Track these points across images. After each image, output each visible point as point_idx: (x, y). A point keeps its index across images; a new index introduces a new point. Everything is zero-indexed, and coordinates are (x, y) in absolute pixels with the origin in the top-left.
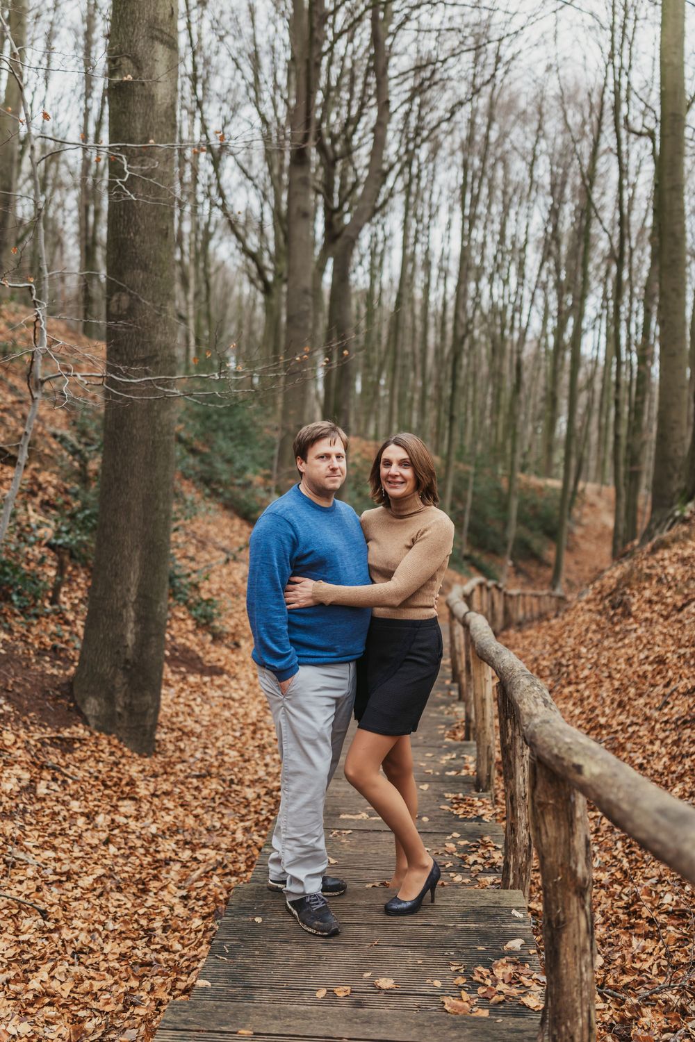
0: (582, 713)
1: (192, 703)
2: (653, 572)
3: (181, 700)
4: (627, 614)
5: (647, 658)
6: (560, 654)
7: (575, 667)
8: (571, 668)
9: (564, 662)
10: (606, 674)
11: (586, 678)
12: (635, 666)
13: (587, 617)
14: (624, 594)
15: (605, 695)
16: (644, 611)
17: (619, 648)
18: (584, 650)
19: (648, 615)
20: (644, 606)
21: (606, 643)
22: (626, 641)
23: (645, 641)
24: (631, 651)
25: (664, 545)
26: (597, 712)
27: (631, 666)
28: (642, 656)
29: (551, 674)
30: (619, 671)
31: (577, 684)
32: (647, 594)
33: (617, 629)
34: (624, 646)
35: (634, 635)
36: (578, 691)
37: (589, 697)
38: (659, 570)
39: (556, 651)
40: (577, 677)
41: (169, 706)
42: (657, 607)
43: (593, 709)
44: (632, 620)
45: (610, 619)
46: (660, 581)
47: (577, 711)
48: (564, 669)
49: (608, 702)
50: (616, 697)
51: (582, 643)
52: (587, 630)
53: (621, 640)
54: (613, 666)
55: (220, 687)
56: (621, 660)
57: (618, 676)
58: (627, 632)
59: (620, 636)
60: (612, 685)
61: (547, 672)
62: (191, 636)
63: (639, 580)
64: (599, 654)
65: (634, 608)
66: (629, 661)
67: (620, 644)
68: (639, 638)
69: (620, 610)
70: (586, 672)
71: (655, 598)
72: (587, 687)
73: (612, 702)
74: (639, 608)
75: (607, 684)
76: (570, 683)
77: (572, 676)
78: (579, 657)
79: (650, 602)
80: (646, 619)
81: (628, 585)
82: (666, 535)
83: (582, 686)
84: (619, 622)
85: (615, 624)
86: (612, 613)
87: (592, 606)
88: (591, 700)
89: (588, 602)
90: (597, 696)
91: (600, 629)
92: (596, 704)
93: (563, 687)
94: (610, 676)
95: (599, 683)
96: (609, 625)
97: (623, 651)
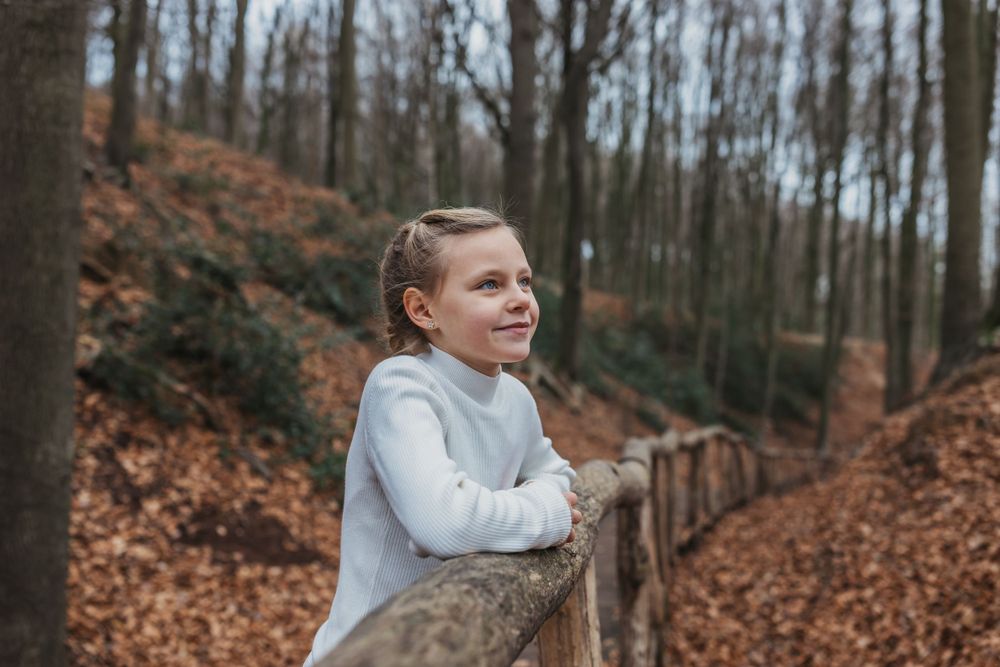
0: (872, 647)
1: (212, 619)
2: (968, 411)
3: (193, 612)
4: (933, 474)
5: (984, 547)
6: (827, 535)
7: (855, 556)
8: (848, 559)
9: (835, 547)
10: (909, 573)
11: (874, 579)
12: (964, 560)
13: (867, 479)
14: (924, 444)
15: (912, 614)
16: (959, 469)
17: (928, 528)
18: (866, 529)
19: (966, 474)
20: (961, 462)
21: (904, 519)
22: (938, 516)
23: (972, 518)
24: (949, 534)
25: (973, 379)
26: (902, 648)
27: (954, 559)
28: (974, 542)
29: (816, 569)
30: (932, 569)
31: (860, 587)
32: (962, 443)
33: (919, 495)
34: (935, 525)
35: (947, 508)
36: (860, 601)
37: (880, 617)
38: (976, 409)
39: (821, 530)
40: (858, 574)
41: (161, 625)
42: (981, 463)
43: (893, 642)
44: (940, 483)
45: (905, 482)
46: (980, 423)
47: (863, 642)
48: (836, 561)
49: (921, 629)
50: (937, 620)
51: (862, 518)
52: (870, 498)
53: (929, 513)
54: (920, 558)
55: (293, 586)
56: (934, 549)
57: (932, 578)
58: (936, 503)
59: (926, 507)
60: (924, 596)
61: (808, 565)
62: (296, 505)
63: (945, 424)
64: (893, 537)
65: (943, 465)
66: (948, 549)
67: (927, 521)
68: (957, 512)
69: (919, 468)
70: (873, 568)
71: (975, 450)
72: (877, 595)
73: (930, 631)
74: (951, 465)
75: (912, 591)
76: (846, 586)
77: (851, 573)
78: (859, 539)
79: (967, 455)
80: (965, 482)
81: (930, 431)
82: (970, 369)
83: (869, 593)
84: (920, 487)
85: (913, 490)
86: (905, 472)
87: (872, 464)
88: (887, 622)
89: (866, 458)
90: (897, 614)
91: (889, 496)
92: (898, 632)
93: (836, 591)
94: (917, 578)
95: (899, 590)
96: (903, 491)
97: (934, 533)
